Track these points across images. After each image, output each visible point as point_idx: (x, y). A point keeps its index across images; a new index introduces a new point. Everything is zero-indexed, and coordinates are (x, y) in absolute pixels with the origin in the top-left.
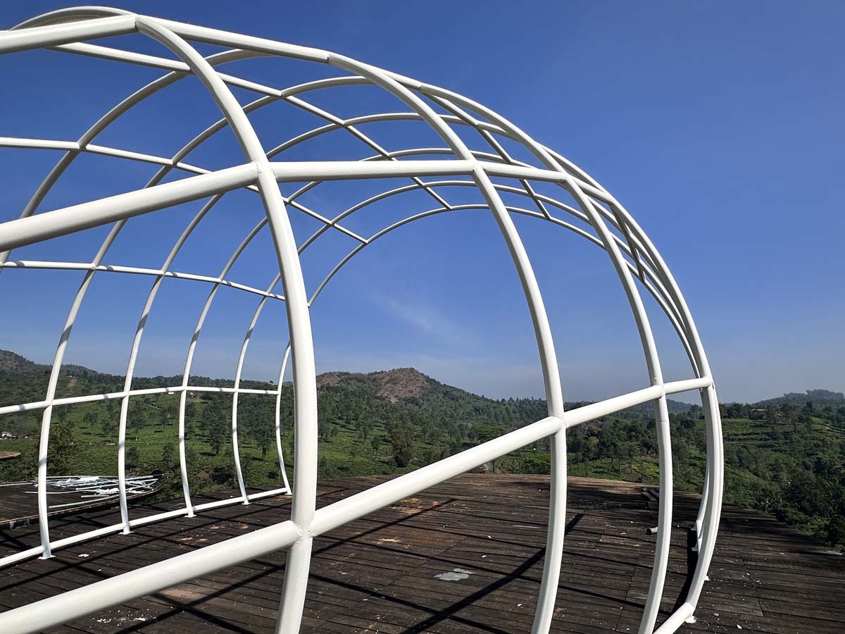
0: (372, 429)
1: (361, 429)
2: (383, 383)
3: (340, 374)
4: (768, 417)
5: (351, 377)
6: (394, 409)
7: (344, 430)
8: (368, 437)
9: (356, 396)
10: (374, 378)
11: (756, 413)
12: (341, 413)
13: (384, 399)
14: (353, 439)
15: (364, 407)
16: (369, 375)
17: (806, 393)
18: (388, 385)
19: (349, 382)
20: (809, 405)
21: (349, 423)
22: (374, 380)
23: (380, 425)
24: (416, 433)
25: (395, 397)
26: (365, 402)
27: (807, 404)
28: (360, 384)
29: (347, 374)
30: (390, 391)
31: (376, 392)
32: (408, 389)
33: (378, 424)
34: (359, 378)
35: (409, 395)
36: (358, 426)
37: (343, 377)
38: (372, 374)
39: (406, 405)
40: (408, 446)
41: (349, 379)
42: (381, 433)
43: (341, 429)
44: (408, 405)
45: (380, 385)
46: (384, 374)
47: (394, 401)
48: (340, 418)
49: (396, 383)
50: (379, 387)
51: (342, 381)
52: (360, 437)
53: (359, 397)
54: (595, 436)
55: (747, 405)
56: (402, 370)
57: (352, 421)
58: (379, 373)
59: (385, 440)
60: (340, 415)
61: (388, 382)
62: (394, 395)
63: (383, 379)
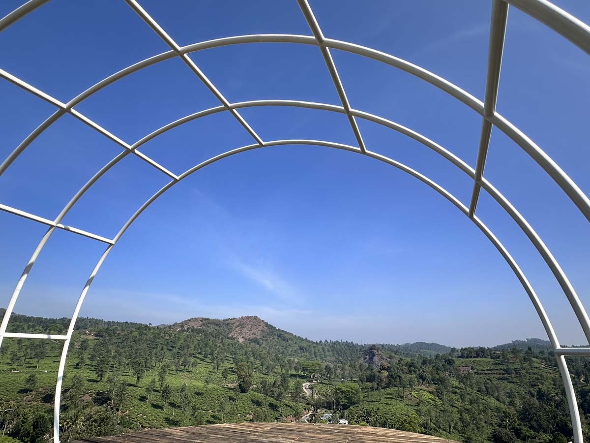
0: (223, 362)
1: (215, 362)
2: (234, 328)
3: (203, 320)
4: (503, 357)
5: (210, 322)
6: (241, 347)
7: (202, 362)
8: (220, 368)
9: (213, 336)
10: (227, 324)
11: (495, 355)
12: (201, 349)
13: (234, 339)
14: (208, 370)
15: (219, 345)
16: (224, 320)
17: (526, 341)
18: (238, 329)
19: (209, 325)
20: (530, 349)
21: (206, 357)
23: (230, 359)
24: (256, 366)
25: (243, 337)
26: (219, 341)
27: (528, 348)
28: (217, 328)
29: (208, 319)
30: (239, 333)
31: (228, 334)
32: (252, 332)
33: (228, 358)
34: (216, 323)
35: (252, 336)
36: (213, 359)
37: (204, 322)
38: (226, 320)
39: (250, 343)
40: (250, 376)
41: (209, 323)
42: (229, 366)
43: (200, 362)
44: (251, 344)
45: (232, 329)
46: (234, 321)
47: (241, 340)
48: (200, 353)
49: (244, 327)
50: (231, 330)
51: (204, 324)
52: (214, 368)
53: (215, 337)
54: (386, 370)
55: (489, 348)
56: (248, 318)
57: (209, 356)
58: (231, 319)
59: (232, 371)
60: (200, 351)
61: (238, 326)
62: (242, 336)
63: (234, 324)
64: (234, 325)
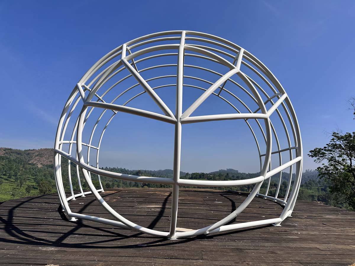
0: (26, 181)
1: (18, 181)
2: (33, 156)
3: (5, 149)
4: (214, 179)
5: (12, 151)
6: (40, 170)
7: (6, 181)
8: (22, 186)
9: (16, 162)
10: (28, 153)
11: (210, 177)
12: (5, 171)
13: (34, 165)
14: (13, 187)
15: (21, 169)
16: (25, 151)
17: (226, 170)
18: (37, 157)
19: (11, 154)
21: (10, 178)
22: (28, 154)
23: (31, 179)
24: (53, 184)
26: (22, 166)
27: (227, 174)
28: (18, 156)
29: (10, 149)
30: (38, 161)
31: (29, 161)
32: (49, 160)
33: (29, 179)
34: (18, 152)
35: (49, 163)
36: (16, 179)
37: (7, 151)
38: (27, 151)
39: (47, 169)
40: (49, 190)
41: (12, 152)
42: (30, 184)
43: (4, 181)
44: (49, 169)
45: (32, 157)
46: (35, 151)
47: (40, 166)
48: (4, 175)
49: (42, 157)
50: (31, 158)
51: (6, 153)
52: (18, 186)
53: (18, 163)
55: (207, 174)
56: (46, 150)
57: (13, 177)
58: (32, 150)
59: (34, 188)
60: (4, 173)
61: (37, 156)
62: (40, 163)
63: (34, 153)
64: (34, 155)
